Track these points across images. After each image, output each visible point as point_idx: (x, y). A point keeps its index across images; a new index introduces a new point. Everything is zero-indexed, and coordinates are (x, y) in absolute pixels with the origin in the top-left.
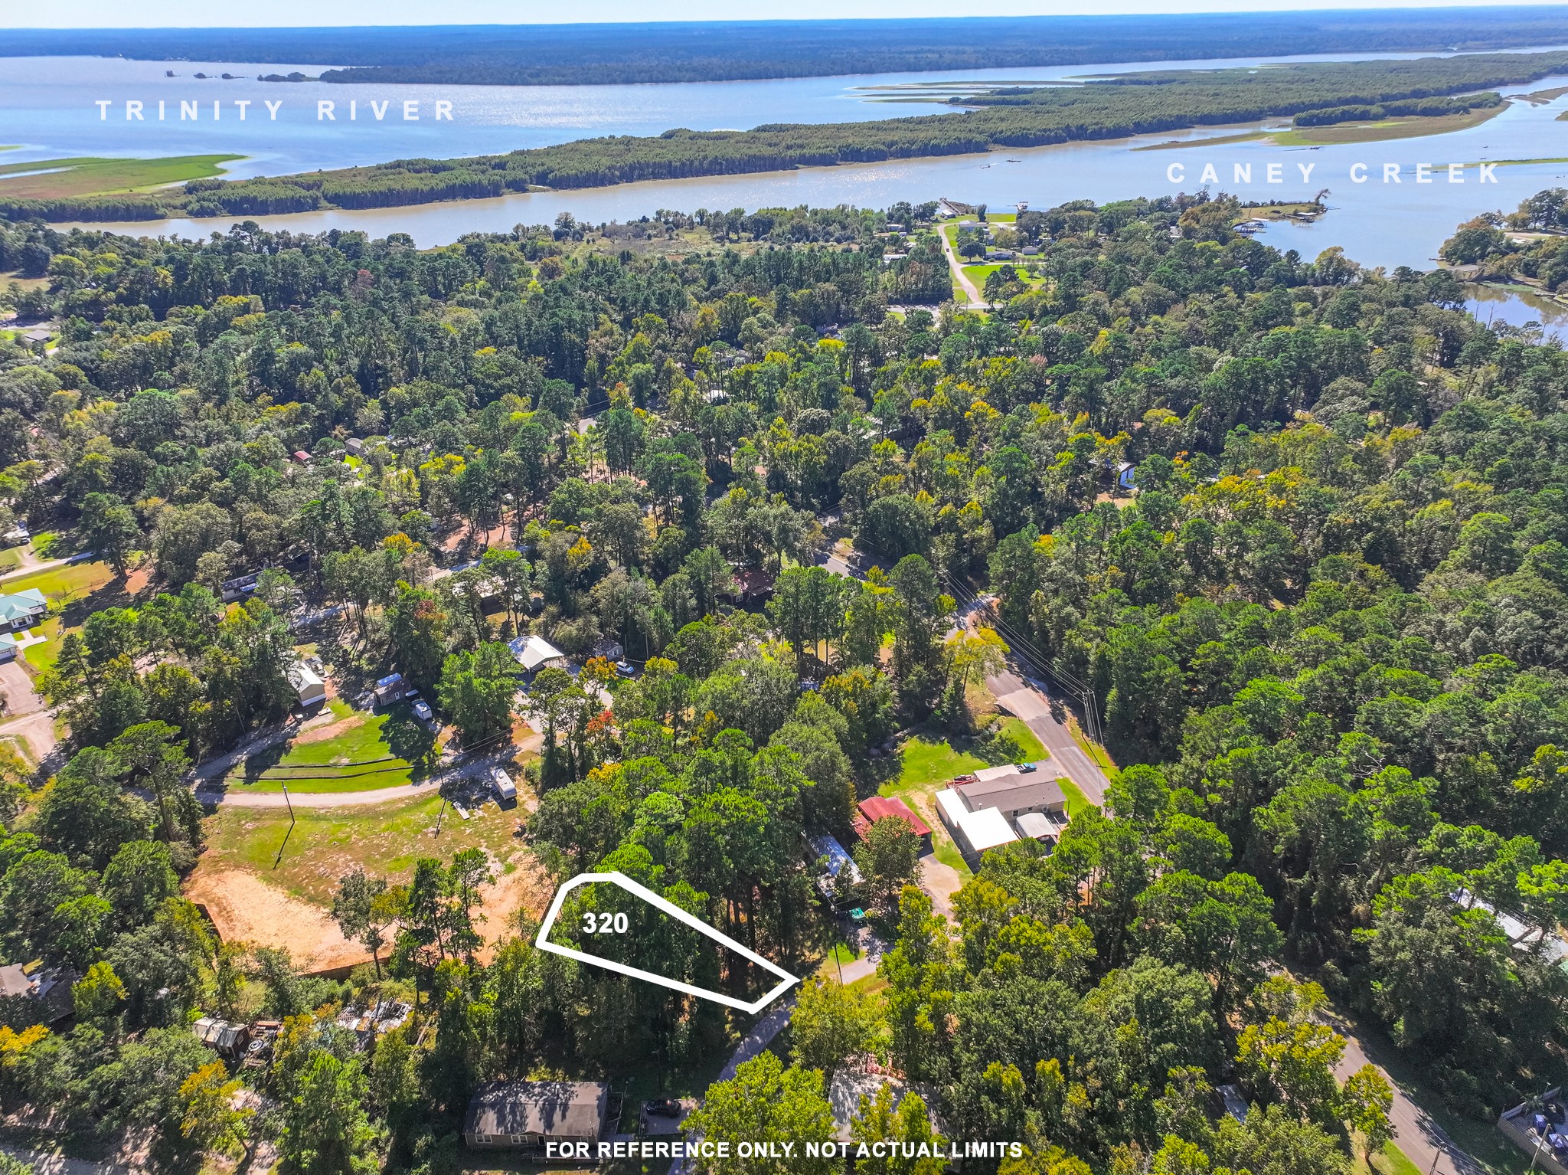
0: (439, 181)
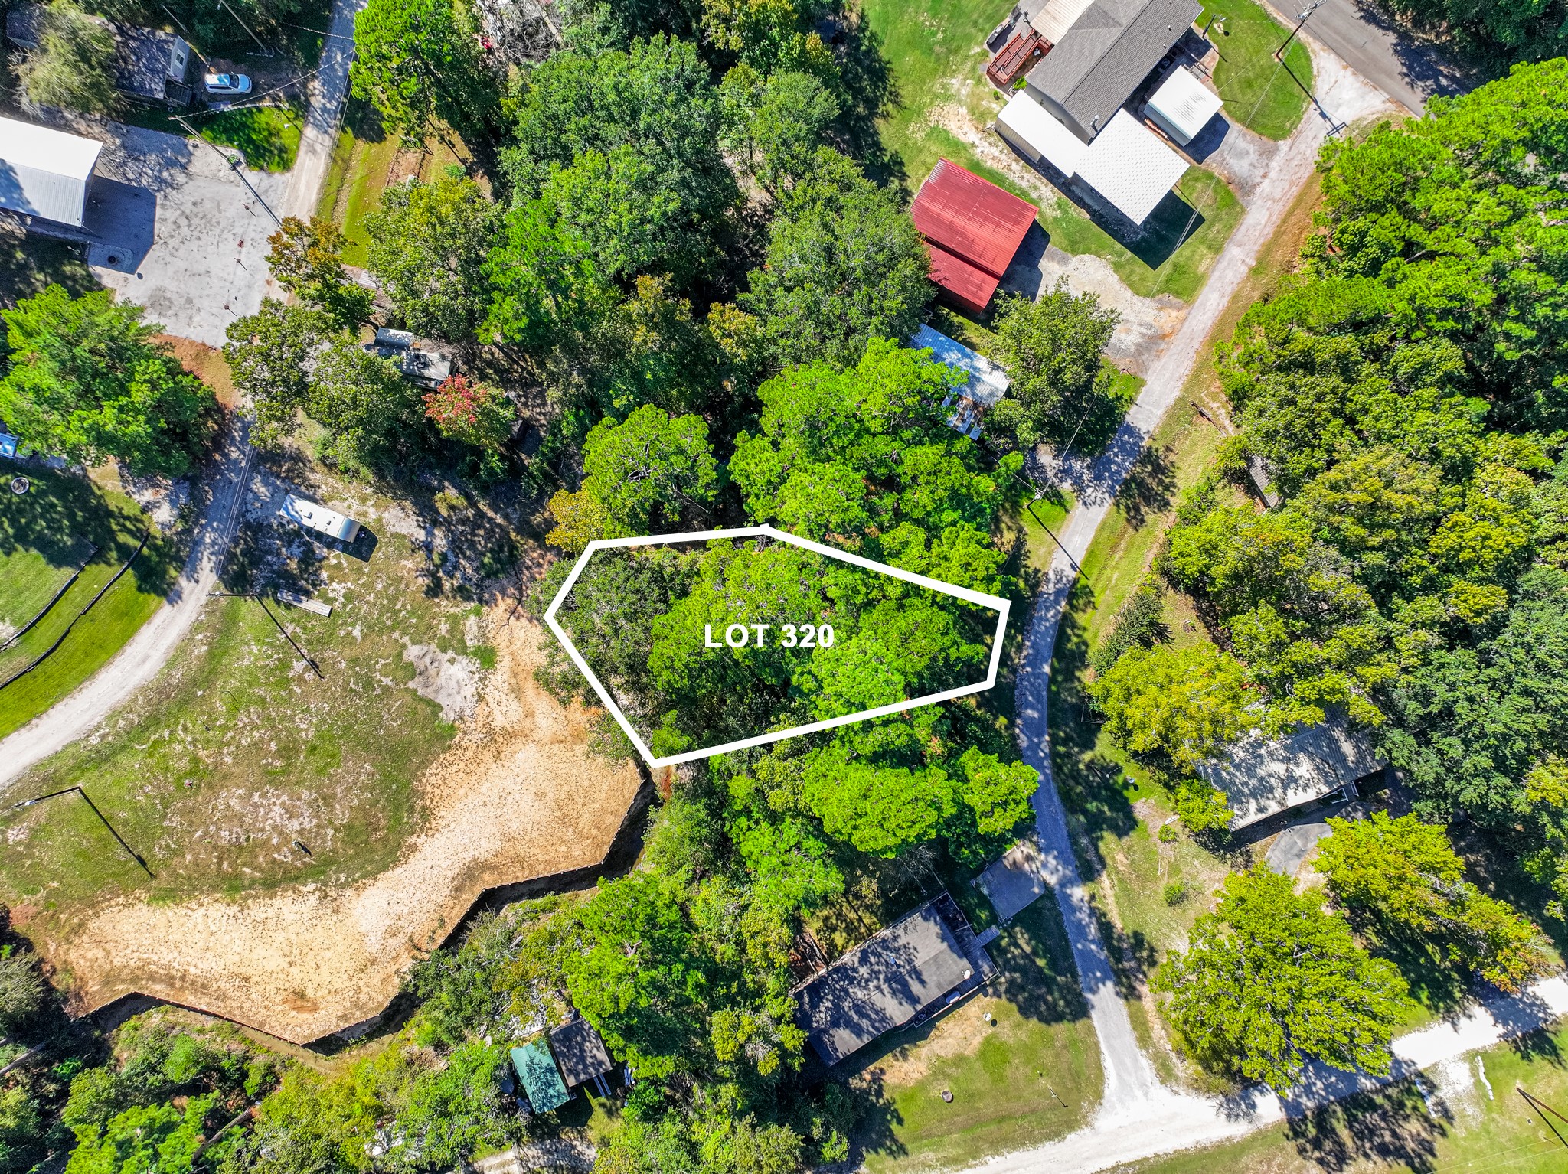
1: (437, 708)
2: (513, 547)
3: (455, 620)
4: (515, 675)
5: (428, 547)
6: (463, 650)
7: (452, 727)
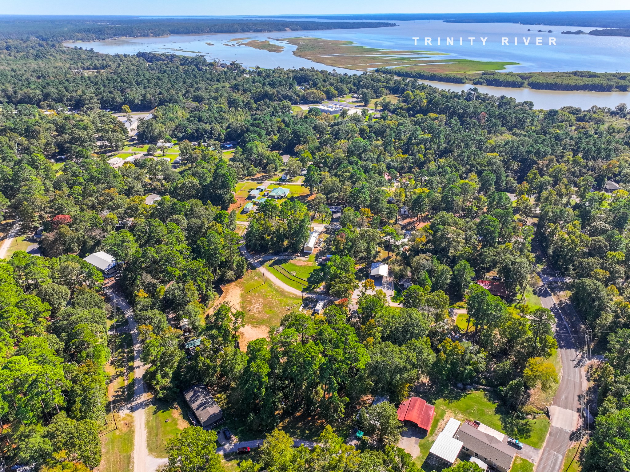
0: (581, 81)
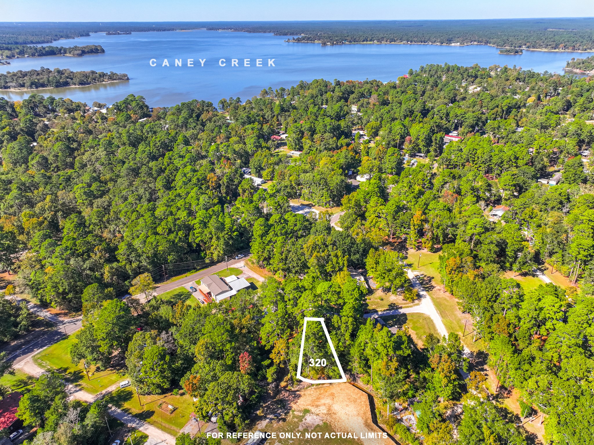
1: (318, 425)
2: (278, 400)
3: (294, 416)
4: (313, 406)
5: (271, 419)
6: (303, 417)
7: (324, 423)
